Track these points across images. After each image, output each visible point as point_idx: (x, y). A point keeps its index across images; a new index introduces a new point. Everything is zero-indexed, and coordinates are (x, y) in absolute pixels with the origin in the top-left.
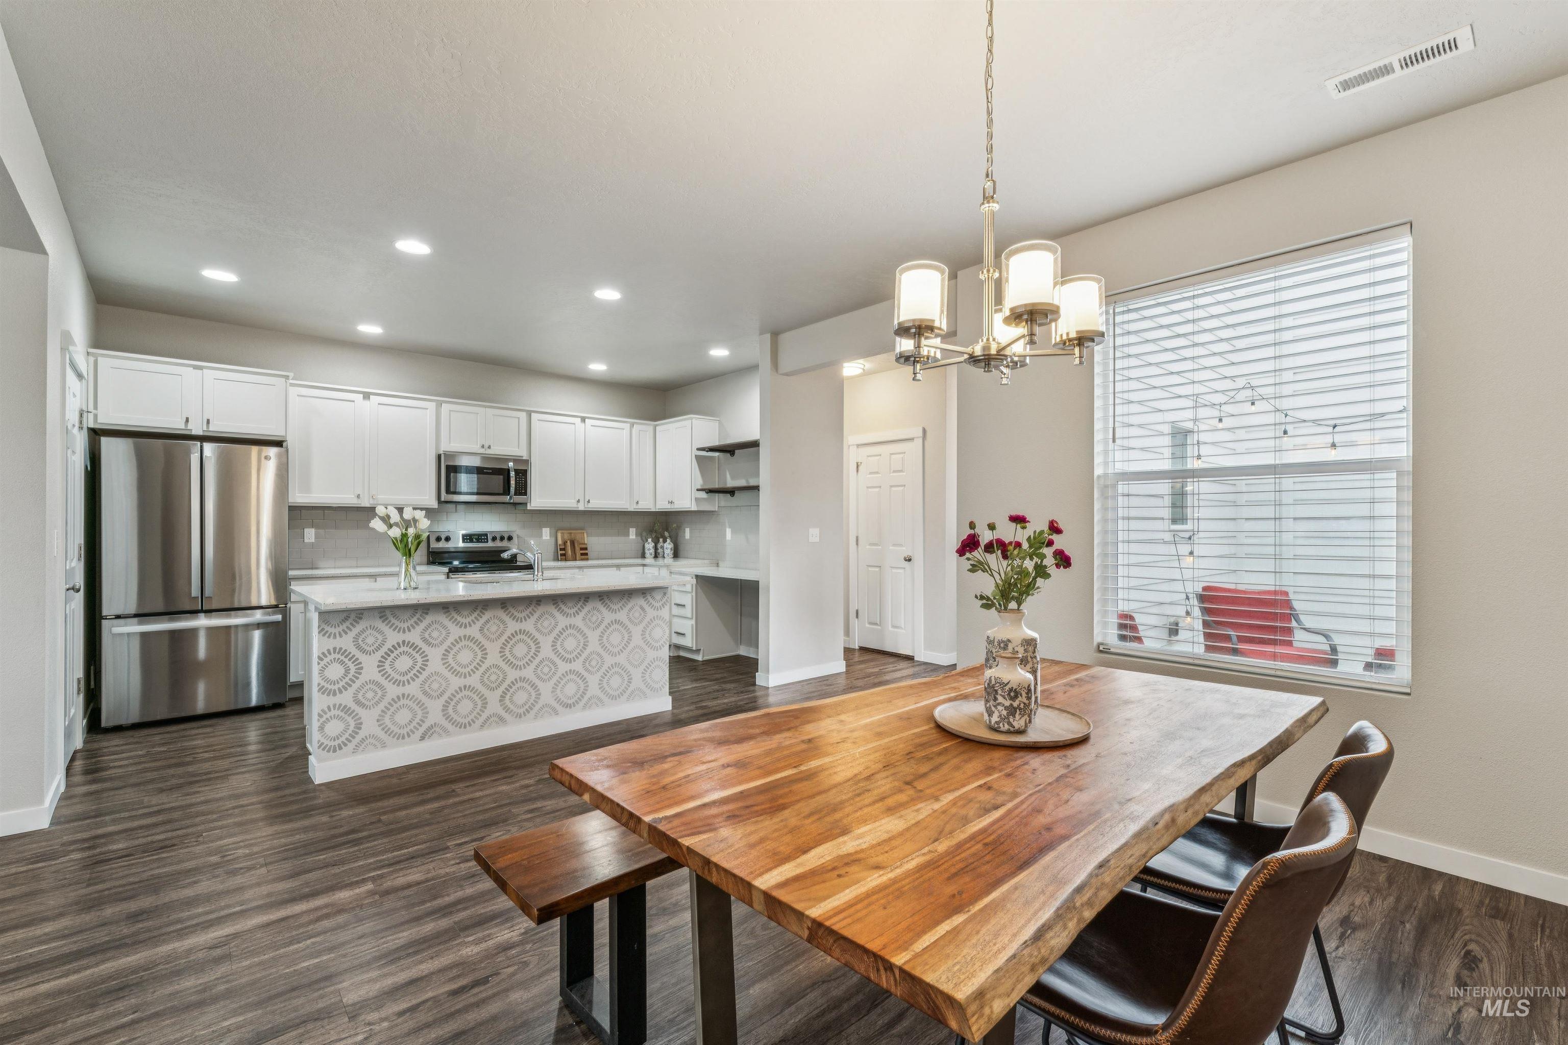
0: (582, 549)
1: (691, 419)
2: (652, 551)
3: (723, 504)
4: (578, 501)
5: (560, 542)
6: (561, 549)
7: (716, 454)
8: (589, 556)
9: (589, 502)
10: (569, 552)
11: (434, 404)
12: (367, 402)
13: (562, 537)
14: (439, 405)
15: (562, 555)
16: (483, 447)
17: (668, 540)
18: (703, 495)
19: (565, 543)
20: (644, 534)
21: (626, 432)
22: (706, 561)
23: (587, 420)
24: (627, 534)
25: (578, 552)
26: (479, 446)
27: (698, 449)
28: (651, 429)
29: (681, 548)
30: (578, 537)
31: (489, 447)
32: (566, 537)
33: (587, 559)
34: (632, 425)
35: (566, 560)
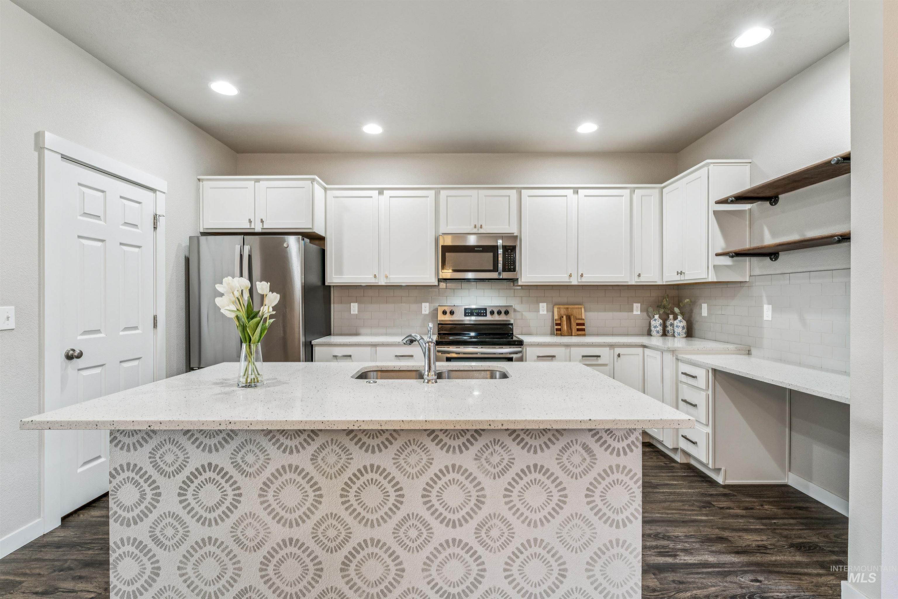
0: (578, 324)
1: (708, 164)
2: (660, 328)
3: (757, 271)
4: (570, 276)
5: (556, 317)
6: (557, 324)
7: (746, 207)
8: (587, 332)
9: (582, 275)
10: (565, 327)
11: (433, 192)
12: (381, 197)
13: (559, 312)
14: (438, 191)
15: (557, 330)
16: (475, 227)
17: (680, 318)
18: (726, 261)
19: (561, 318)
20: (651, 309)
21: (624, 201)
22: (731, 347)
23: (580, 191)
24: (631, 310)
25: (574, 327)
26: (473, 226)
27: (718, 202)
28: (656, 192)
29: (697, 327)
30: (575, 312)
31: (481, 227)
32: (563, 312)
33: (584, 335)
34: (633, 190)
35: (561, 335)
